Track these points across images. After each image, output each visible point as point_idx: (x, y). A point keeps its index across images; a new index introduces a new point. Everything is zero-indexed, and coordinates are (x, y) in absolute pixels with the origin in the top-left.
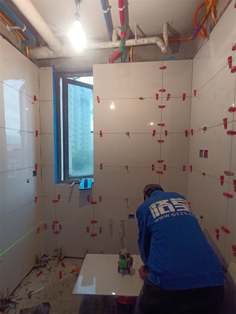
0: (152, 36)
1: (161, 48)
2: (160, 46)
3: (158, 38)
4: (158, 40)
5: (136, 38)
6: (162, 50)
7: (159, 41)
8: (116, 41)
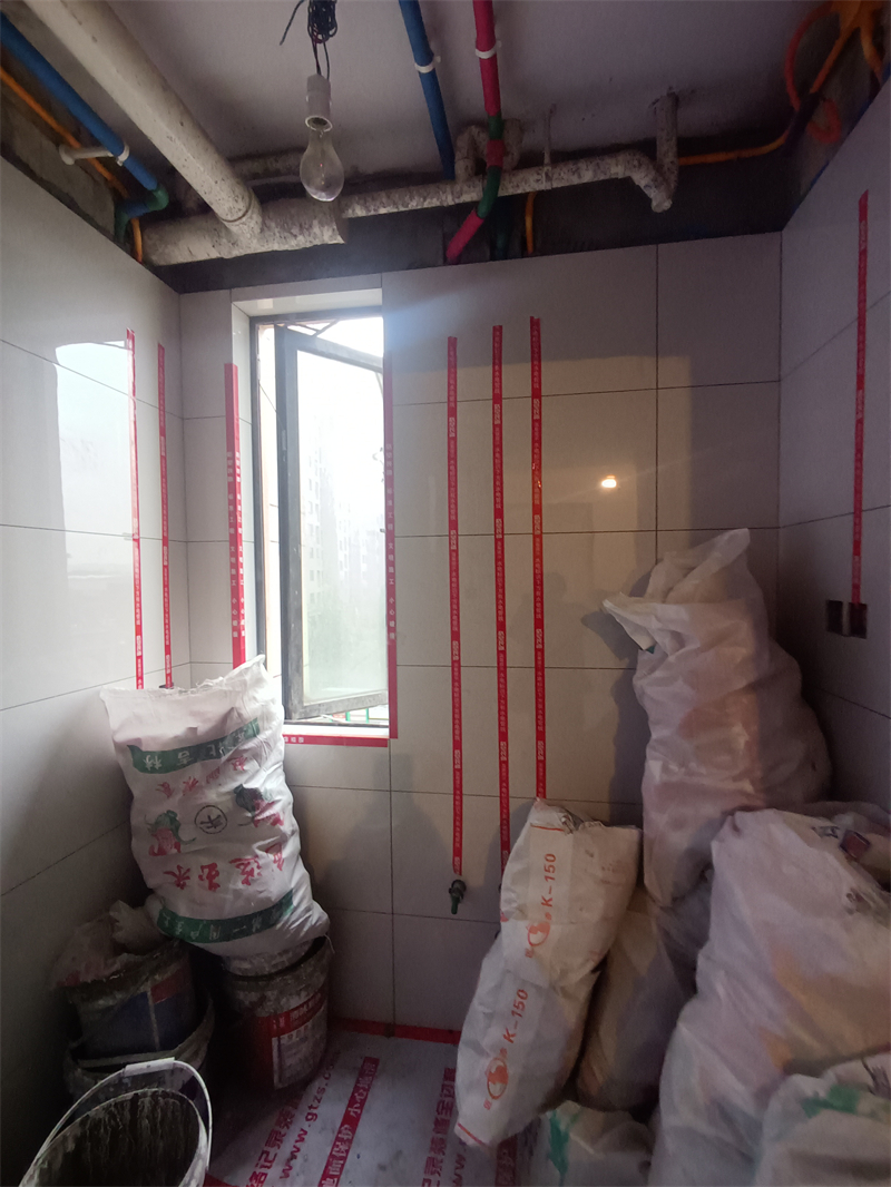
0: (613, 150)
1: (652, 193)
2: (646, 186)
3: (638, 157)
4: (636, 163)
5: (547, 160)
6: (654, 204)
7: (640, 165)
8: (469, 179)
